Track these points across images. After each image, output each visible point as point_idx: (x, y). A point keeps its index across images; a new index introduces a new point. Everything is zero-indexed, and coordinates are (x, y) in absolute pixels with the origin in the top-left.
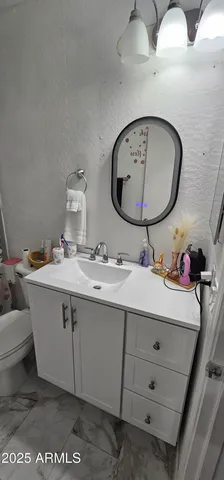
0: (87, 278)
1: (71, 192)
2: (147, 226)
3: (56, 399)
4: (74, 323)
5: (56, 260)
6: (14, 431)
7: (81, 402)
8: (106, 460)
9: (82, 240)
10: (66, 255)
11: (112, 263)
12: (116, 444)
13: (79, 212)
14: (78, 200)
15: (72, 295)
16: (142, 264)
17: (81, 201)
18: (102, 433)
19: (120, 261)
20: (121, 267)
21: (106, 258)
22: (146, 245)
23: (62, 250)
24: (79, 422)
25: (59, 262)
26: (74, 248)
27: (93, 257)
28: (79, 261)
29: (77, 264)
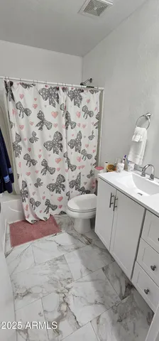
0: (135, 186)
1: (138, 128)
3: (100, 249)
4: (114, 207)
6: (77, 248)
7: (113, 260)
8: (114, 295)
9: (139, 161)
10: (126, 168)
12: (123, 293)
13: (139, 142)
14: (142, 134)
15: (118, 189)
18: (118, 281)
21: (152, 177)
23: (123, 165)
24: (107, 267)
25: (119, 171)
26: (132, 166)
27: (143, 175)
28: (133, 174)
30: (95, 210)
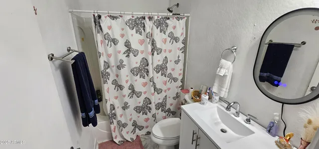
0: (220, 120)
1: (223, 61)
2: (283, 103)
4: (197, 145)
5: (202, 102)
9: (224, 94)
11: (241, 119)
13: (225, 76)
14: (227, 68)
15: (200, 128)
16: (269, 131)
17: (228, 69)
19: (248, 121)
20: (247, 125)
21: (237, 114)
22: (277, 118)
23: (208, 97)
25: (203, 104)
26: (217, 98)
28: (218, 107)
29: (216, 109)
30: (178, 137)
